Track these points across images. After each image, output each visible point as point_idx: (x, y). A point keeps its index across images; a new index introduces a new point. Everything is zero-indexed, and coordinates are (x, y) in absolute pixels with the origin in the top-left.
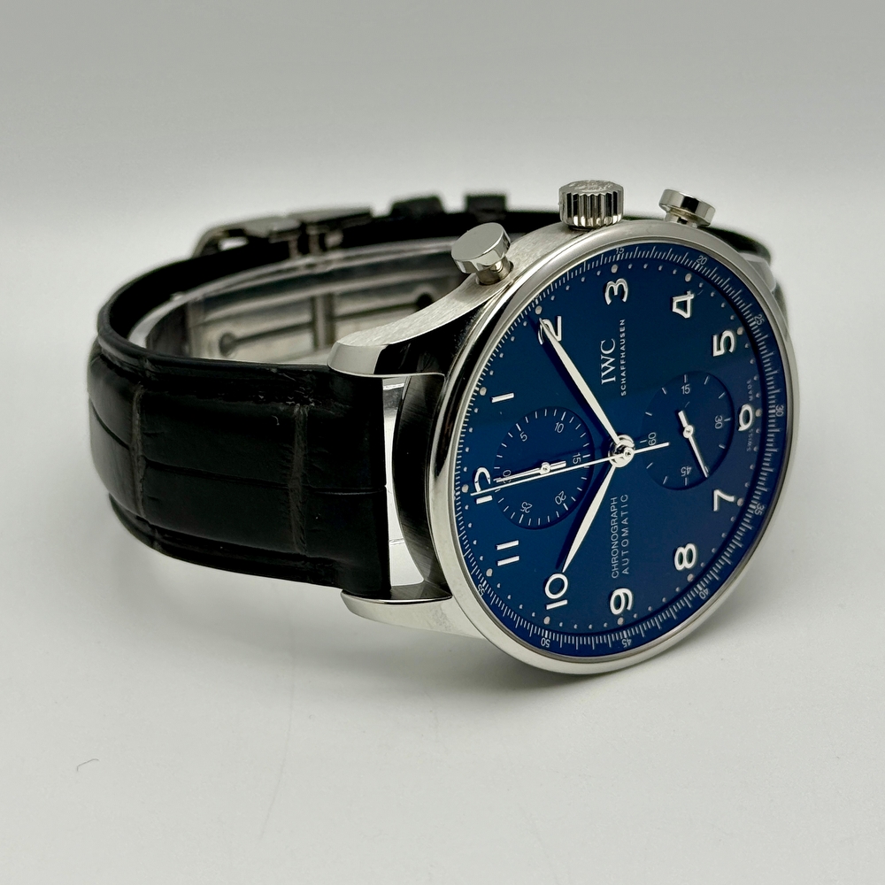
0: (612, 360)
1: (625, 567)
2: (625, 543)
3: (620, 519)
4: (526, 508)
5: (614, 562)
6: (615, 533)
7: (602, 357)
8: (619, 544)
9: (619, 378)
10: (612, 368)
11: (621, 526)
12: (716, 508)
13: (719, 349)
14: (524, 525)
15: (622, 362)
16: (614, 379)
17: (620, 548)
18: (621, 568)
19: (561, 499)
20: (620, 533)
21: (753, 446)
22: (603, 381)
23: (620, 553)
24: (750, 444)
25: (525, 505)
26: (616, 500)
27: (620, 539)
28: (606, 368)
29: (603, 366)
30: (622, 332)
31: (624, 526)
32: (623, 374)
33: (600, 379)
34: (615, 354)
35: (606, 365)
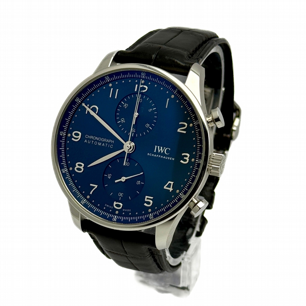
0: (162, 152)
1: (87, 141)
2: (96, 143)
3: (105, 143)
4: (126, 105)
5: (91, 137)
6: (101, 139)
7: (165, 148)
8: (96, 141)
9: (154, 153)
10: (159, 151)
11: (102, 143)
12: (91, 185)
13: (147, 199)
14: (120, 103)
15: (159, 156)
16: (155, 151)
17: (95, 141)
18: (87, 139)
19: (122, 121)
20: (100, 142)
21: (106, 207)
22: (156, 146)
23: (93, 140)
24: (108, 206)
25: (127, 105)
26: (113, 142)
27: (98, 141)
28: (160, 148)
29: (161, 147)
30: (170, 158)
31: (102, 144)
32: (155, 156)
33: (157, 145)
34: (163, 154)
35: (161, 149)
